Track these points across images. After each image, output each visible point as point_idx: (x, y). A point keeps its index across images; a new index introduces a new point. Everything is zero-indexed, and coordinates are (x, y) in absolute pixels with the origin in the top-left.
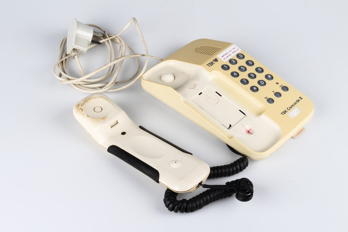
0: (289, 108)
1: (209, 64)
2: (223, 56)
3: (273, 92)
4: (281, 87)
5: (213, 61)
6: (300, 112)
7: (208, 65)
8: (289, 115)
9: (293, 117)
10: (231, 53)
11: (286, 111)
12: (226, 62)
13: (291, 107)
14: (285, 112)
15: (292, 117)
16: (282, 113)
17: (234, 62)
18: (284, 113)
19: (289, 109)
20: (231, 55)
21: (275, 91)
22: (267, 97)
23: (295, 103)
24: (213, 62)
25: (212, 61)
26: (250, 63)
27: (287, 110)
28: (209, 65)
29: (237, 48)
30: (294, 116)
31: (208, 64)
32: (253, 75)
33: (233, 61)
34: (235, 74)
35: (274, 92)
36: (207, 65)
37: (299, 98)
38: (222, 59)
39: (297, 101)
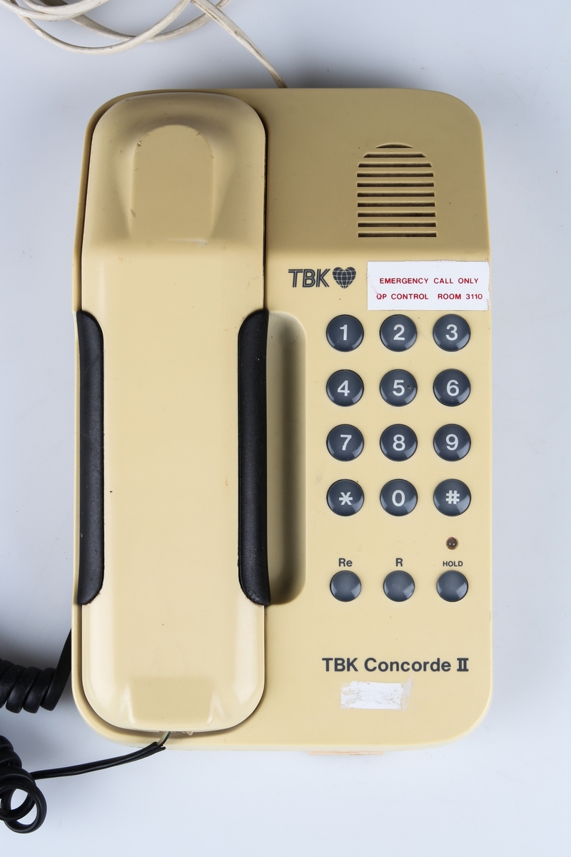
0: (376, 665)
1: (306, 271)
2: (388, 281)
3: (399, 561)
4: (447, 568)
5: (330, 273)
6: (396, 707)
7: (295, 272)
8: (345, 689)
9: (351, 706)
10: (431, 290)
11: (351, 664)
12: (372, 312)
13: (385, 667)
14: (343, 665)
15: (343, 702)
16: (327, 660)
17: (397, 338)
18: (336, 665)
19: (371, 665)
20: (425, 297)
21: (407, 567)
22: (349, 563)
23: (420, 666)
24: (329, 278)
25: (327, 271)
26: (449, 388)
27: (360, 664)
28: (300, 276)
29: (482, 287)
30: (358, 705)
31: (300, 271)
32: (399, 446)
33: (399, 329)
34: (346, 387)
35: (399, 568)
36: (291, 271)
37: (460, 660)
38: (375, 287)
39: (438, 663)
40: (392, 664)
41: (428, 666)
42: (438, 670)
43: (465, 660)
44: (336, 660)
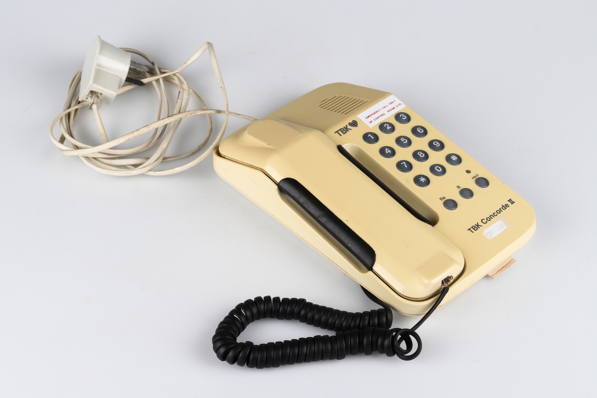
0: (486, 220)
1: (340, 130)
2: (368, 117)
3: (458, 187)
4: (474, 179)
5: (348, 125)
6: (506, 227)
7: (337, 132)
8: (485, 234)
9: (492, 237)
10: (385, 111)
11: (478, 225)
12: (372, 126)
13: (489, 218)
14: (476, 227)
15: (489, 238)
16: (469, 229)
17: (388, 128)
18: (474, 229)
19: (484, 221)
20: (384, 114)
21: (463, 187)
22: (444, 198)
23: (499, 211)
24: (349, 127)
25: (347, 126)
26: (419, 131)
27: (480, 223)
28: (340, 132)
29: (398, 101)
30: (494, 235)
31: (338, 131)
32: (422, 155)
33: (387, 126)
34: (388, 151)
35: (460, 189)
36: (335, 133)
37: (509, 201)
38: (366, 121)
39: (503, 206)
40: (490, 216)
41: (501, 209)
42: (506, 208)
43: (510, 199)
44: (472, 227)
